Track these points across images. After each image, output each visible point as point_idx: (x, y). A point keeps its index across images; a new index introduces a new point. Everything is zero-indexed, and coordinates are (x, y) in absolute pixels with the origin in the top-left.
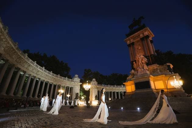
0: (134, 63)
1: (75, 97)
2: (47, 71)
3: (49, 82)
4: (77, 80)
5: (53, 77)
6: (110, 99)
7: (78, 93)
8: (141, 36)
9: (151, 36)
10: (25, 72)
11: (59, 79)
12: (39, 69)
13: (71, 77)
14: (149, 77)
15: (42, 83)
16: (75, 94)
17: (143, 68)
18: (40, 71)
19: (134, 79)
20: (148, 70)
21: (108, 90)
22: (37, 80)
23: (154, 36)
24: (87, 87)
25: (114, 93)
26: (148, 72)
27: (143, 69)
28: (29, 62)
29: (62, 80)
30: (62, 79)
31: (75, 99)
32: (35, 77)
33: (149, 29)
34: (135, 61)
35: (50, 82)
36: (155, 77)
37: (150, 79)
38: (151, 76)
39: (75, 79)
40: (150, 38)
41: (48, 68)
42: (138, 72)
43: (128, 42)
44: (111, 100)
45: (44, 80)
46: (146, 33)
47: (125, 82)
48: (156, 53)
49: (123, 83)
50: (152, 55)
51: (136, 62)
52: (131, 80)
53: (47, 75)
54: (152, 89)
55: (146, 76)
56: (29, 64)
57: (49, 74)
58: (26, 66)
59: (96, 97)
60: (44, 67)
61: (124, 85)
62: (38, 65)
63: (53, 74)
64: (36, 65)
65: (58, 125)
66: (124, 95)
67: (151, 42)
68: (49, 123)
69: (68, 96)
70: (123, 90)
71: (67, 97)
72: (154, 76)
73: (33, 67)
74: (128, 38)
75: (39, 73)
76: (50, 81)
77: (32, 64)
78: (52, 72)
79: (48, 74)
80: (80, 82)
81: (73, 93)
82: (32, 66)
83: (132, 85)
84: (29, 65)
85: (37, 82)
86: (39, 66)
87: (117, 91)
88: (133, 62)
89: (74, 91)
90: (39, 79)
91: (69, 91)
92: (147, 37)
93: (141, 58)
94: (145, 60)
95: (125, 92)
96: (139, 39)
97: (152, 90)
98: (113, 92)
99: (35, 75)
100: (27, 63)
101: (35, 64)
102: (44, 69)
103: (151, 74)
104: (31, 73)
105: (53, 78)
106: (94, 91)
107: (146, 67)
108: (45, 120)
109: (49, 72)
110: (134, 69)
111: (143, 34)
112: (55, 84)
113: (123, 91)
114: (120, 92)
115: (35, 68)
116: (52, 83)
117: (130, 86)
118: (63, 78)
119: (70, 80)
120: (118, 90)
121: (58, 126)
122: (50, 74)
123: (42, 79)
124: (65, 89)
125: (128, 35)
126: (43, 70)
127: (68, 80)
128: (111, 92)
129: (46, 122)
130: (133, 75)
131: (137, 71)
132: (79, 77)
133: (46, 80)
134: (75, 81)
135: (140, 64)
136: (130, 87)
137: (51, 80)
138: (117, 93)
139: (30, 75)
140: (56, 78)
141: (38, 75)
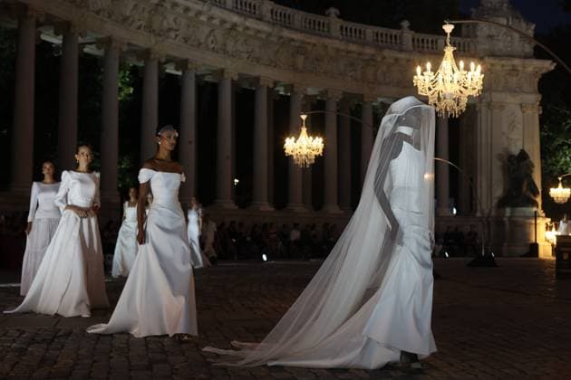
1: (498, 192)
3: (257, 79)
5: (286, 33)
7: (523, 155)
10: (64, 28)
11: (341, 45)
16: (497, 165)
29: (369, 51)
30: (364, 44)
31: (503, 203)
32: (145, 54)
45: (222, 71)
53: (234, 26)
57: (250, 13)
63: (279, 9)
75: (169, 21)
76: (267, 74)
79: (235, 19)
80: (539, 54)
81: (483, 155)
89: (483, 139)
90: (183, 64)
99: (142, 40)
104: (110, 28)
112: (311, 91)
116: (290, 87)
118: (370, 31)
122: (260, 19)
123: (205, 61)
133: (234, 68)
137: (273, 64)
139: (106, 43)
140: (313, 40)
141: (163, 34)
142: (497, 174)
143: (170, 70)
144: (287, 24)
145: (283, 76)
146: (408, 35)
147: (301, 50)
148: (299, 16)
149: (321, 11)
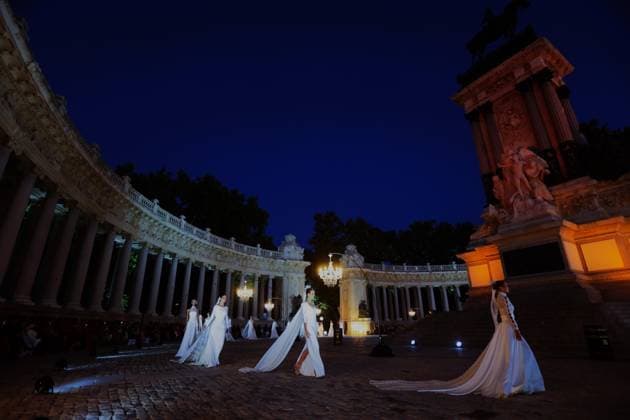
0: (496, 178)
2: (195, 229)
3: (202, 263)
4: (293, 252)
5: (215, 246)
6: (412, 313)
7: (300, 297)
8: (520, 74)
9: (561, 71)
10: (127, 236)
11: (236, 252)
12: (170, 225)
13: (272, 244)
14: (558, 228)
15: (182, 267)
16: (290, 300)
17: (534, 198)
18: (174, 231)
19: (498, 237)
20: (552, 203)
21: (402, 281)
22: (165, 261)
23: (572, 68)
24: (330, 273)
25: (425, 290)
26: (552, 211)
27: (530, 202)
28: (136, 204)
29: (245, 255)
30: (243, 252)
32: (159, 250)
33: (550, 46)
34: (499, 172)
35: (208, 262)
36: (581, 227)
37: (564, 234)
38: (567, 223)
39: (286, 249)
40: (558, 81)
41: (198, 220)
42: (511, 213)
43: (469, 106)
44: (414, 318)
45: (189, 259)
46: (540, 62)
47: (464, 251)
48: (582, 136)
49: (458, 256)
50: (568, 142)
51: (502, 177)
52: (485, 243)
53: (195, 242)
54: (571, 272)
55: (545, 226)
56: (137, 209)
57: (202, 236)
58: (129, 217)
59: (362, 306)
60: (183, 217)
61: (460, 262)
62: (164, 212)
63: (213, 236)
64: (159, 211)
65: (247, 399)
66: (464, 298)
67: (563, 93)
68: (218, 393)
69: (269, 306)
70: (458, 280)
71: (265, 311)
72: (578, 224)
73: (151, 218)
74: (465, 90)
75: (170, 238)
76: (206, 262)
77: (145, 210)
78: (208, 230)
79: (196, 238)
80: (305, 259)
81: (285, 296)
82: (146, 215)
83: (491, 263)
84: (137, 212)
85: (167, 265)
86: (168, 215)
87: (437, 285)
88: (490, 175)
89: (285, 290)
90: (173, 255)
91: (270, 291)
92: (546, 75)
93: (521, 158)
94: (539, 165)
95: (464, 288)
96: (511, 88)
97: (575, 277)
98: (422, 289)
99: (159, 244)
100: (133, 205)
101: (157, 207)
102: (184, 222)
103: (565, 216)
104: (146, 238)
105: (213, 249)
106: (352, 287)
107: (542, 191)
108: (205, 386)
109: (200, 230)
110: (496, 202)
111: (527, 66)
112: (222, 269)
113: (457, 284)
114: (448, 288)
115: (156, 221)
116: (214, 267)
117: (486, 265)
118: (246, 247)
119: (271, 253)
120: (438, 280)
121: (247, 402)
122: (206, 239)
123: (182, 254)
124: (256, 283)
125: (465, 79)
126: (183, 227)
127: (263, 254)
128: (413, 290)
129: (208, 392)
130: (495, 223)
131: (510, 207)
132: (299, 242)
133: (194, 258)
134: (286, 255)
135: (518, 182)
136: (483, 269)
137: (208, 257)
138: (437, 291)
139: (144, 244)
140: (225, 249)
141: (167, 242)
142: (290, 304)
143: (167, 257)
144: (216, 242)
145: (213, 263)
146: (260, 250)
147: (220, 253)
148: (220, 239)
149: (228, 238)
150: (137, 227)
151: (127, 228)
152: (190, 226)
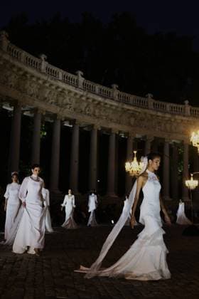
2: (97, 87)
3: (110, 129)
5: (126, 107)
10: (14, 103)
11: (154, 113)
12: (63, 85)
18: (70, 92)
28: (17, 63)
29: (168, 116)
30: (166, 112)
32: (54, 116)
41: (99, 74)
45: (93, 126)
53: (99, 103)
56: (20, 69)
57: (107, 96)
58: (13, 80)
60: (80, 73)
62: (55, 69)
63: (122, 94)
73: (39, 79)
75: (67, 100)
76: (115, 127)
77: (30, 70)
78: (115, 86)
79: (100, 99)
82: (32, 76)
84: (21, 73)
85: (66, 133)
86: (61, 73)
90: (73, 122)
99: (53, 110)
100: (14, 66)
101: (44, 65)
102: (81, 80)
109: (104, 88)
112: (138, 136)
115: (45, 82)
116: (126, 134)
118: (168, 106)
122: (112, 99)
123: (84, 120)
126: (81, 86)
133: (99, 124)
137: (119, 122)
139: (35, 110)
140: (139, 110)
141: (63, 106)
143: (67, 124)
144: (126, 102)
145: (125, 128)
146: (188, 108)
147: (133, 115)
148: (132, 98)
149: (144, 95)
150: (24, 91)
151: (13, 94)
152: (89, 83)
